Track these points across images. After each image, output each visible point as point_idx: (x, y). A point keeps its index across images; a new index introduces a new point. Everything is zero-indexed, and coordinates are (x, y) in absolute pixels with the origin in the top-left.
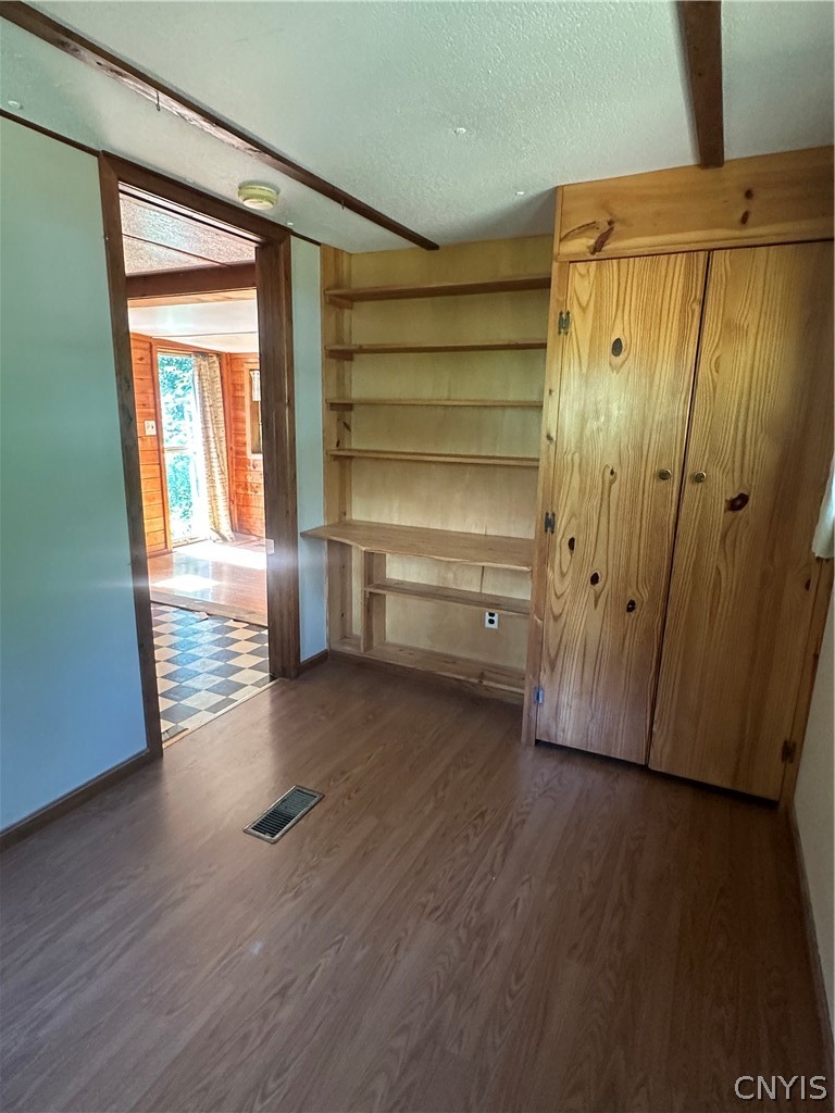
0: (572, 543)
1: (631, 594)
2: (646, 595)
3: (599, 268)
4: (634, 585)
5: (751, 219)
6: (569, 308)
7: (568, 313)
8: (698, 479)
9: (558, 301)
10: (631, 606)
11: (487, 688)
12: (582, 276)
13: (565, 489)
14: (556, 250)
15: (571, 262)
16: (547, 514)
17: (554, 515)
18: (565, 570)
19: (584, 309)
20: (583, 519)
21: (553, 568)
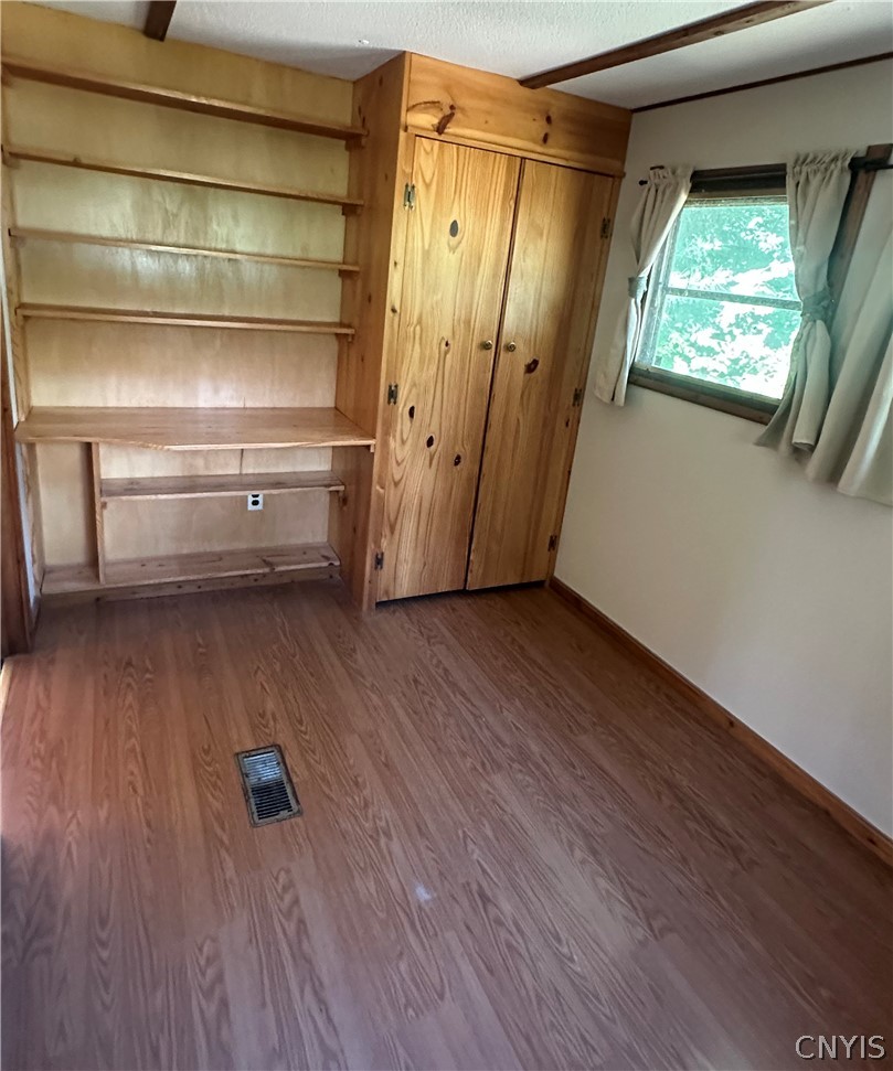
0: (412, 411)
1: (458, 450)
2: (468, 448)
3: (441, 148)
4: (460, 442)
5: (550, 141)
6: (414, 182)
7: (413, 187)
8: (510, 348)
9: (404, 172)
10: (458, 460)
11: (282, 573)
12: (427, 153)
13: (406, 361)
14: (403, 119)
15: (417, 136)
16: (390, 387)
17: (396, 386)
18: (405, 438)
19: (428, 186)
20: (422, 389)
21: (394, 437)
